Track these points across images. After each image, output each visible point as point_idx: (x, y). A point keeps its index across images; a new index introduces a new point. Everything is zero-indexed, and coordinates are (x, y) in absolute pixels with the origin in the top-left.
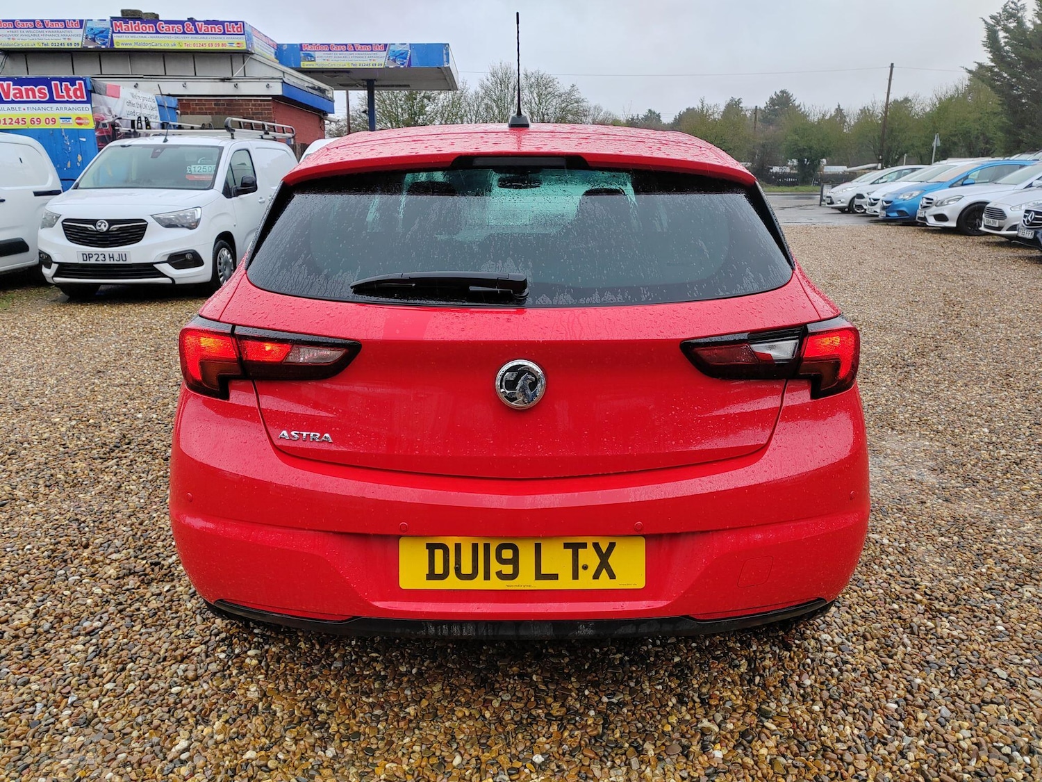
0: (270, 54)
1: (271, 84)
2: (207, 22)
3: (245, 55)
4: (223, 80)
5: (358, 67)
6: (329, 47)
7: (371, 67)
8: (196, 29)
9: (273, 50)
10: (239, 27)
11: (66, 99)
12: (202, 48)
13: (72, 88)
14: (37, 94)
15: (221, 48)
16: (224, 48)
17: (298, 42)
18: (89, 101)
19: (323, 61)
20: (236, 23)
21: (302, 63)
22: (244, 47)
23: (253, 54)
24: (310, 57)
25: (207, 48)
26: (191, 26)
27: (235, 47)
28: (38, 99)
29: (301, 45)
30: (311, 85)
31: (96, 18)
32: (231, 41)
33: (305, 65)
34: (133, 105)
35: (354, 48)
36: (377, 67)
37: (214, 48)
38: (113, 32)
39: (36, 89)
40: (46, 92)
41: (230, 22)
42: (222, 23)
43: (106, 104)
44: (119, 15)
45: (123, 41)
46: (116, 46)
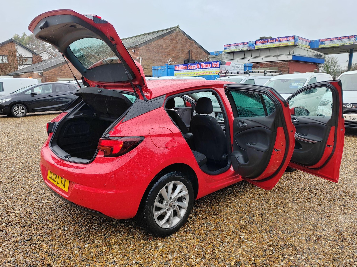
0: (306, 44)
1: (289, 56)
2: (283, 38)
3: (294, 46)
4: (274, 56)
5: (342, 45)
6: (331, 39)
7: (347, 44)
8: (279, 40)
9: (308, 43)
10: (293, 37)
11: (215, 67)
12: (280, 46)
13: (216, 64)
14: (209, 66)
15: (286, 45)
16: (287, 45)
17: (319, 39)
18: (219, 67)
19: (327, 44)
20: (292, 36)
21: (319, 46)
22: (294, 44)
23: (297, 45)
24: (323, 44)
25: (282, 45)
26: (279, 39)
27: (291, 44)
28: (208, 67)
29: (320, 40)
30: (316, 54)
31: (251, 41)
32: (290, 42)
33: (320, 47)
34: (235, 67)
35: (341, 38)
36: (350, 44)
37: (284, 45)
38: (255, 44)
39: (208, 65)
40: (210, 65)
41: (290, 36)
42: (288, 37)
43: (224, 68)
44: (259, 39)
45: (257, 47)
46: (255, 48)
